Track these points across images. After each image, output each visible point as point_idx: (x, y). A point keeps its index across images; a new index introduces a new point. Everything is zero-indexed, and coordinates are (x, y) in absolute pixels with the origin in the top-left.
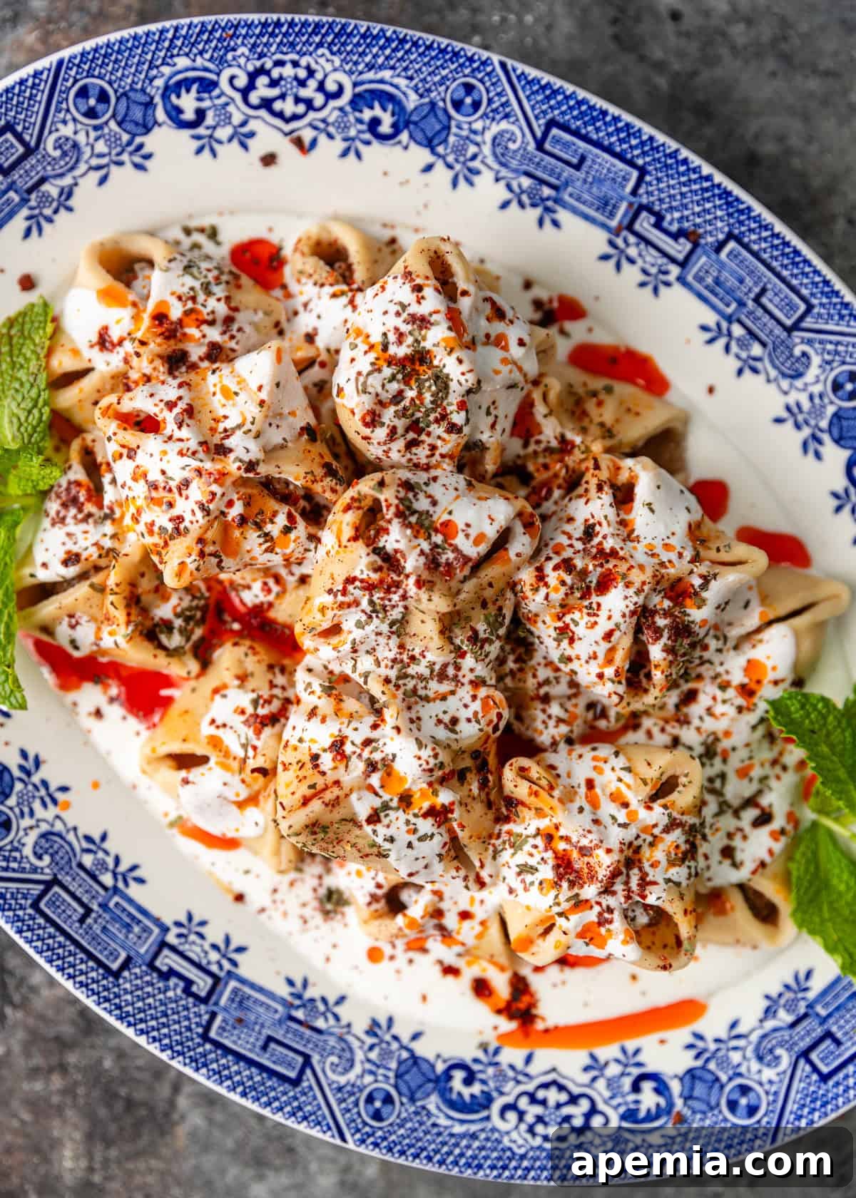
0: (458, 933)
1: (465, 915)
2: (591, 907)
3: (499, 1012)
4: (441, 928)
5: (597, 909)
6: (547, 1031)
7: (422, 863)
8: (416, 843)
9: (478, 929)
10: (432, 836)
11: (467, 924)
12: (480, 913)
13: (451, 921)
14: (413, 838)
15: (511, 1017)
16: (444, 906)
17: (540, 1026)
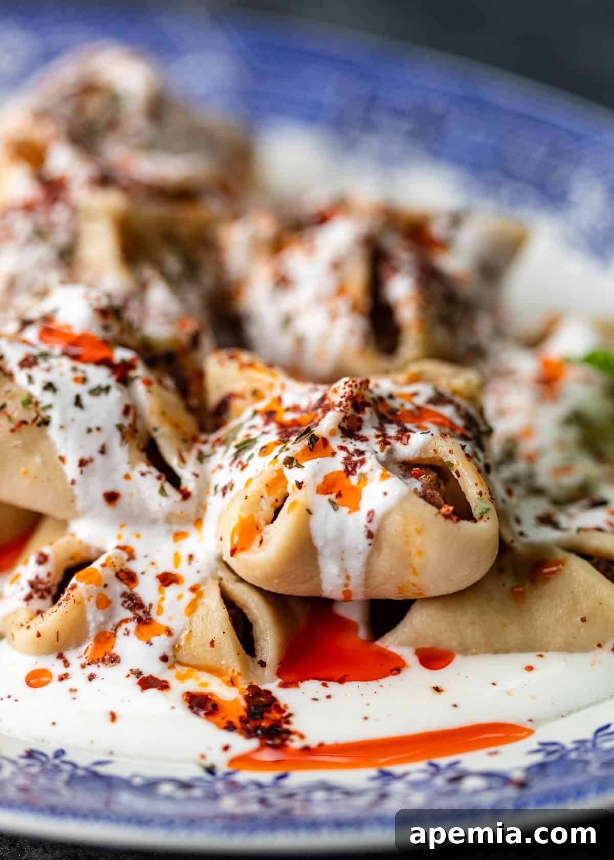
0: (160, 611)
1: (167, 579)
2: (333, 454)
3: (230, 727)
4: (134, 603)
5: (341, 455)
6: (307, 750)
7: (96, 441)
8: (86, 399)
9: (189, 596)
10: (107, 389)
11: (171, 591)
12: (189, 574)
13: (147, 589)
14: (82, 390)
15: (249, 734)
16: (135, 566)
17: (296, 744)
